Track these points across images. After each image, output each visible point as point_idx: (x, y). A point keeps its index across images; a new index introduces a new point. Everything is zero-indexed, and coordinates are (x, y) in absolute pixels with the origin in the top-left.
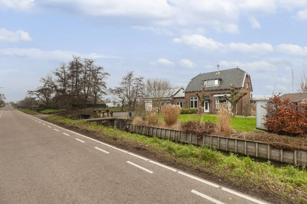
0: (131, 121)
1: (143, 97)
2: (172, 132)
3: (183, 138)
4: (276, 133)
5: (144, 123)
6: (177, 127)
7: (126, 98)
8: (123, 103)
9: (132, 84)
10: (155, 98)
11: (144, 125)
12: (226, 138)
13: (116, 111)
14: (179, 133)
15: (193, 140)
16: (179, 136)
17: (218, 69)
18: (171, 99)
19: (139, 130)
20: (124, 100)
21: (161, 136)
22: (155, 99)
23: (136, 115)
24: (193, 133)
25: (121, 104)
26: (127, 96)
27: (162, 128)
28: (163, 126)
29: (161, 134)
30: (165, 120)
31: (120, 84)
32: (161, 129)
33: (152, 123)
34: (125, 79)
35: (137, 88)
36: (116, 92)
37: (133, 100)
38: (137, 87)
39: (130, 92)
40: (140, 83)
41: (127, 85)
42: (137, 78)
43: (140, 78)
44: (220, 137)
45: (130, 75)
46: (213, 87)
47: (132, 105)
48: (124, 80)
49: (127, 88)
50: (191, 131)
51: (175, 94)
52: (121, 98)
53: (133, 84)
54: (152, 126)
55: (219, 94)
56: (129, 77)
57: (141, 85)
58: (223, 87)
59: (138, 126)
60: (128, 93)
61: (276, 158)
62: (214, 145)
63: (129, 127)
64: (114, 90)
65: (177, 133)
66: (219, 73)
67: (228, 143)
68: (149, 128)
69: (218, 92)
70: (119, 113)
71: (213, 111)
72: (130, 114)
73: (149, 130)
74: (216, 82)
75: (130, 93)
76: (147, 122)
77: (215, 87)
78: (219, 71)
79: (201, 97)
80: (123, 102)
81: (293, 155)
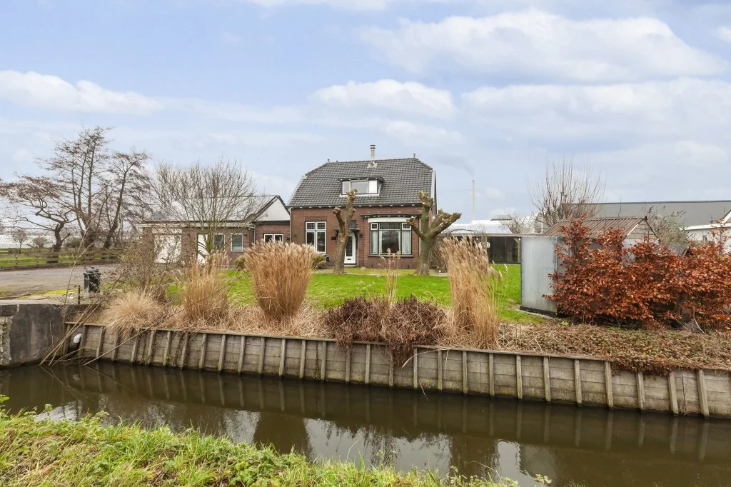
0: (98, 309)
1: (142, 217)
2: (291, 345)
3: (337, 365)
4: (587, 321)
5: (163, 317)
6: (306, 323)
7: (72, 216)
8: (57, 236)
9: (98, 170)
10: (197, 222)
11: (163, 326)
12: (487, 354)
13: (20, 265)
14: (322, 348)
15: (375, 370)
16: (322, 357)
17: (373, 155)
18: (248, 224)
19: (141, 350)
20: (62, 224)
21: (244, 363)
22: (198, 225)
23: (123, 282)
24: (376, 343)
25: (51, 240)
26: (77, 209)
27: (247, 332)
28: (250, 322)
29: (245, 355)
30: (262, 303)
31: (49, 166)
32: (247, 337)
33: (203, 312)
34: (71, 149)
35: (120, 187)
36: (21, 195)
37: (105, 227)
38: (124, 182)
39: (90, 197)
40: (135, 171)
41: (77, 171)
42: (121, 152)
43: (136, 156)
44: (468, 352)
45: (93, 141)
46: (365, 197)
47: (99, 245)
48: (65, 154)
49: (79, 183)
50: (369, 339)
51: (261, 211)
52: (50, 217)
53: (106, 172)
54: (202, 326)
55: (383, 216)
56: (88, 143)
57: (138, 177)
58: (390, 200)
59: (133, 331)
60: (84, 200)
61: (626, 401)
62: (451, 380)
63: (85, 339)
64: (12, 186)
65: (312, 347)
66: (375, 165)
67: (494, 369)
68: (190, 337)
69: (378, 212)
70: (37, 271)
71: (366, 259)
72: (93, 282)
73: (188, 346)
74: (373, 187)
75: (90, 201)
76: (177, 314)
77: (370, 198)
78: (376, 161)
79: (345, 220)
80: (57, 231)
81: (665, 386)
